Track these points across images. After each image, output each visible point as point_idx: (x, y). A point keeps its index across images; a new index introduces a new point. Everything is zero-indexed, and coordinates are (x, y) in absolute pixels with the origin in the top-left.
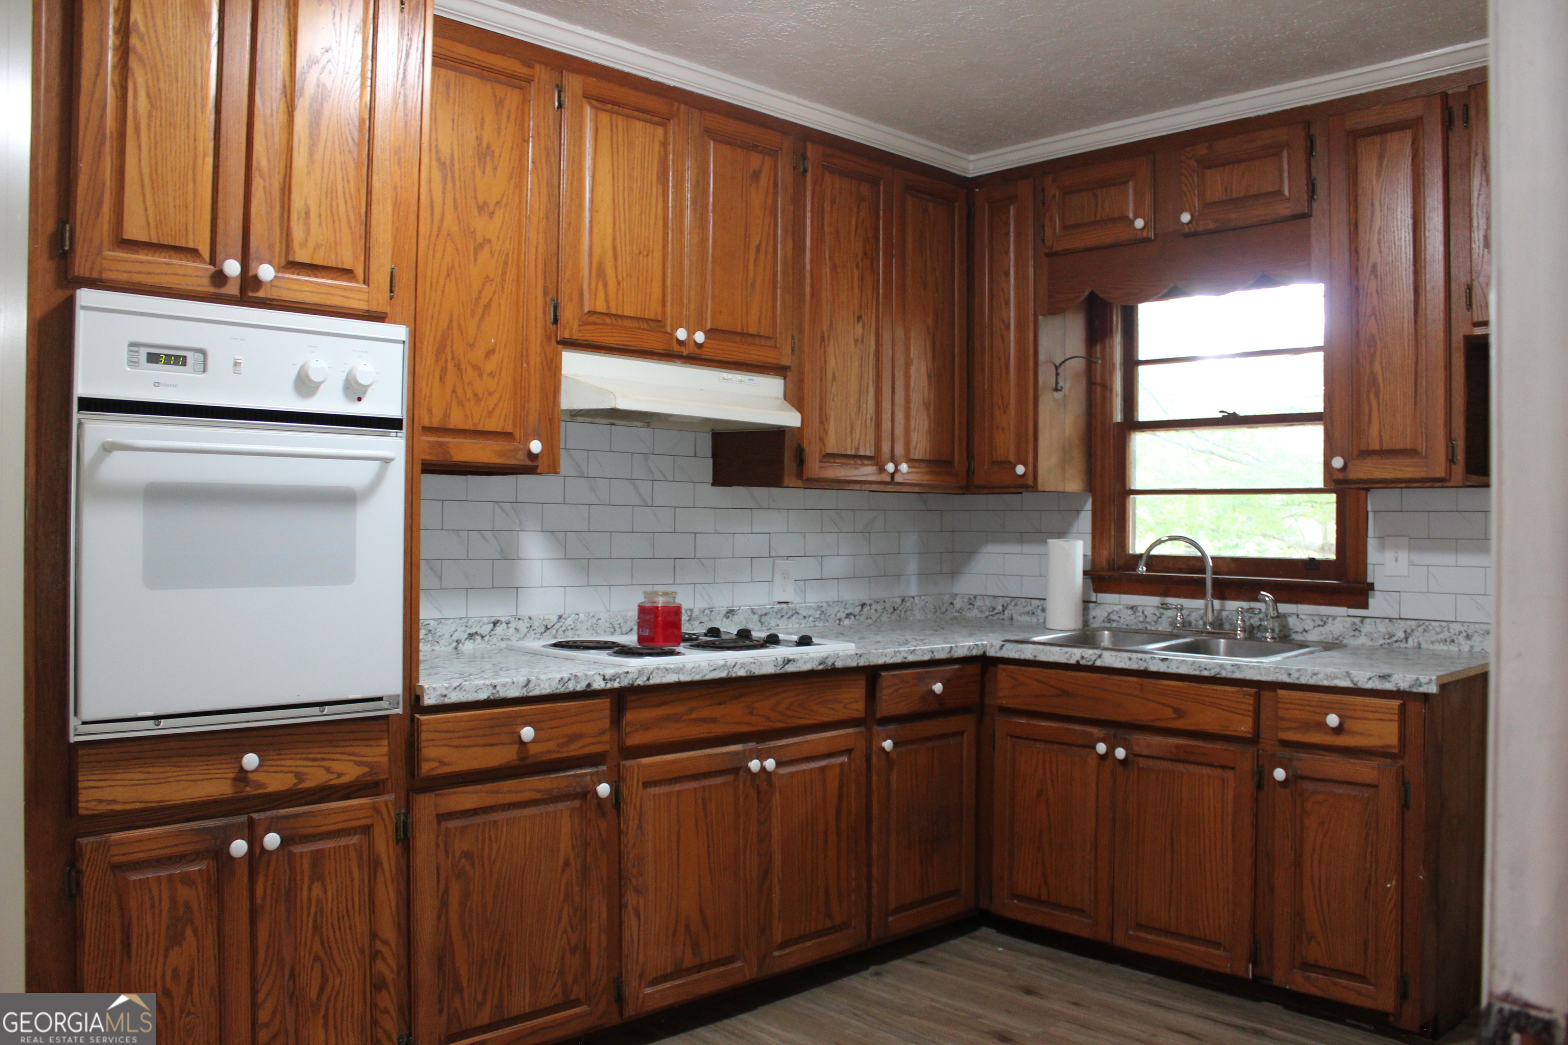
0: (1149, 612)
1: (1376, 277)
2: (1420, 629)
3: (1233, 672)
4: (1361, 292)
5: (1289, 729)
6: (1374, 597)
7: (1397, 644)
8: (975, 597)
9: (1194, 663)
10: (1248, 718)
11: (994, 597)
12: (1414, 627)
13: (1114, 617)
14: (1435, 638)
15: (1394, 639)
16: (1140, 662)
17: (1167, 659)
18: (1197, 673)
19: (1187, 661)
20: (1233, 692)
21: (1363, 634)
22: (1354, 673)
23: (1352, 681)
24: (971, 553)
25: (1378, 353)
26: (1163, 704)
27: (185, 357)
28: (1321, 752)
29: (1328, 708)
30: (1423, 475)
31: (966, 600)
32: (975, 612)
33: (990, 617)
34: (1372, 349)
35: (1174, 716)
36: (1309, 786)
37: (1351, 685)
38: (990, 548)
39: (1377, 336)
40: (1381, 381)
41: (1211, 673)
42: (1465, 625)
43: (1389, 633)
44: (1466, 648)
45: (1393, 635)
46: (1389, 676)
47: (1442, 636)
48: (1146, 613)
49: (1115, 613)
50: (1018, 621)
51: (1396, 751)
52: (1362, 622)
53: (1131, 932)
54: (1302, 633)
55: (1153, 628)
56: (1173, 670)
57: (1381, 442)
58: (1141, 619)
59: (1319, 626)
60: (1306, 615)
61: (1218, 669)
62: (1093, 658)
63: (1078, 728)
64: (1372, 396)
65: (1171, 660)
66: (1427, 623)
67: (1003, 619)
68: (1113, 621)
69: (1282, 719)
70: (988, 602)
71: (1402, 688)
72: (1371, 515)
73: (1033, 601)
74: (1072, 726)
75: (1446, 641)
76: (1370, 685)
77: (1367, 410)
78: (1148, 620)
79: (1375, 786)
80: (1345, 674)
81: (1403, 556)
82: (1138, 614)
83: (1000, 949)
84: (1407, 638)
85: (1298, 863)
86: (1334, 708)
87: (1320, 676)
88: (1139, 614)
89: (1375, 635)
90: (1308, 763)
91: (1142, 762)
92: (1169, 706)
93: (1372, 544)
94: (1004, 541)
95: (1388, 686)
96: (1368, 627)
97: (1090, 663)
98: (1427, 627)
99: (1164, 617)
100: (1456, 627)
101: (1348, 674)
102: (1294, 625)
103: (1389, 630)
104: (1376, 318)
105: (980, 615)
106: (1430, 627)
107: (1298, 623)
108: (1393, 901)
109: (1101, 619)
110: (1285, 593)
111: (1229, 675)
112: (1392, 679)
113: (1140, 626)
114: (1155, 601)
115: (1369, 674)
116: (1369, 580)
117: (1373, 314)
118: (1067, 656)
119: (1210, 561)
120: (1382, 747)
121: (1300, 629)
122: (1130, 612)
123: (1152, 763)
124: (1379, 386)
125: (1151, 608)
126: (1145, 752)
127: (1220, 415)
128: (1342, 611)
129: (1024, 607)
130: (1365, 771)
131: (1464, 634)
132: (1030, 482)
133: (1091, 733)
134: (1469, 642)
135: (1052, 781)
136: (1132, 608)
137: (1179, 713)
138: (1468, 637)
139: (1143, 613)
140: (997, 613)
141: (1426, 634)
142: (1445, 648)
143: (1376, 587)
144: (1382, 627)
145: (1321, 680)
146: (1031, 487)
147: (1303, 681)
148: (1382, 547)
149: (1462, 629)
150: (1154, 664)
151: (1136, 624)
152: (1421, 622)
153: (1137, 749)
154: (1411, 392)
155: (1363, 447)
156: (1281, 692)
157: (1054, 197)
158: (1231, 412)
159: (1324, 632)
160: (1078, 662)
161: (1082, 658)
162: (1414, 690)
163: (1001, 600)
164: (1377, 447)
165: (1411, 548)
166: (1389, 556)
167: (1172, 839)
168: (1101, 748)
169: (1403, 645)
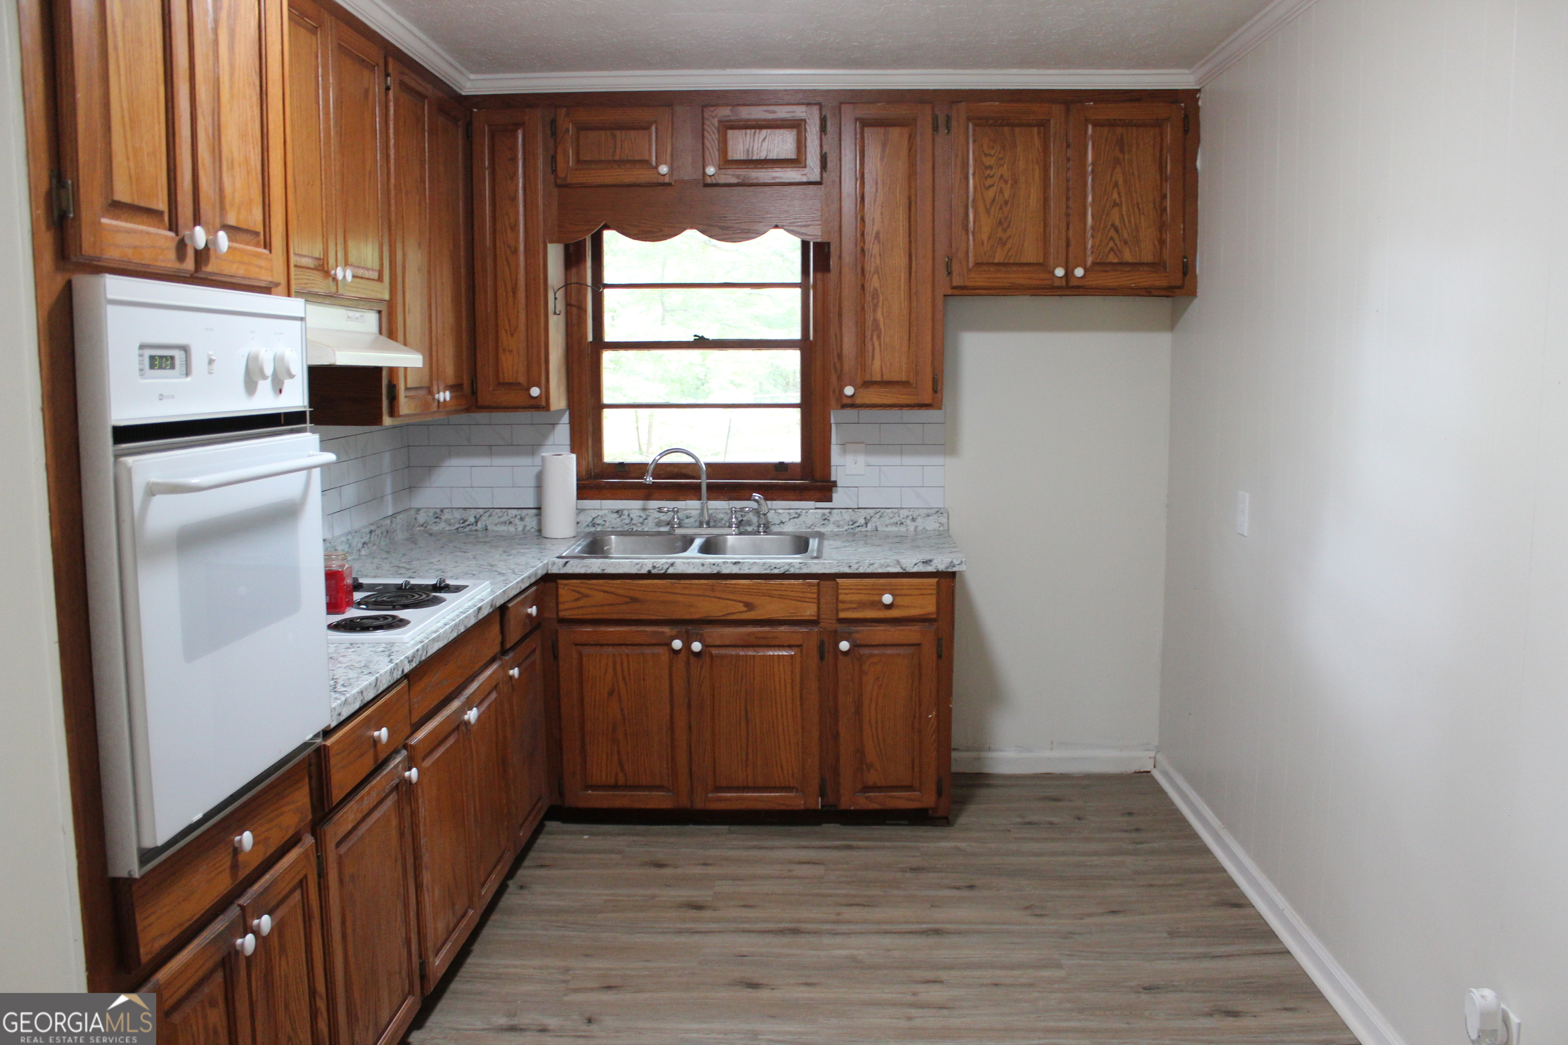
0: (635, 514)
1: (879, 242)
2: (878, 516)
3: (800, 568)
4: (867, 254)
5: (848, 609)
6: (836, 492)
7: (859, 529)
8: (442, 511)
9: (764, 564)
10: (811, 605)
11: (465, 509)
12: (872, 515)
13: (598, 521)
14: (888, 522)
15: (857, 524)
16: (713, 567)
17: (739, 563)
18: (768, 572)
19: (759, 563)
20: (798, 585)
21: (831, 522)
22: (903, 561)
23: (902, 568)
24: (431, 468)
25: (880, 304)
26: (735, 601)
27: (172, 358)
28: (873, 624)
29: (883, 590)
30: (916, 402)
31: (431, 514)
32: (442, 525)
33: (461, 530)
34: (876, 301)
35: (745, 609)
36: (867, 651)
37: (901, 571)
38: (454, 462)
39: (879, 290)
40: (882, 327)
41: (782, 571)
42: (911, 510)
43: (852, 521)
44: (912, 528)
45: (856, 522)
46: (931, 561)
47: (894, 520)
48: (632, 516)
49: (599, 517)
50: (493, 531)
51: (934, 616)
52: (830, 513)
53: (710, 795)
54: (779, 524)
55: (639, 529)
56: (746, 571)
57: (882, 375)
58: (627, 521)
59: (794, 518)
60: (783, 509)
61: (787, 567)
62: (665, 567)
63: (649, 629)
64: (875, 338)
65: (743, 563)
66: (883, 511)
67: (476, 530)
68: (599, 525)
69: (843, 602)
70: (458, 515)
71: (940, 570)
72: (833, 427)
73: (510, 511)
74: (642, 628)
75: (897, 523)
76: (915, 570)
77: (871, 348)
78: (633, 522)
79: (918, 645)
80: (895, 562)
81: (861, 459)
82: (623, 517)
83: (586, 837)
84: (866, 524)
85: (858, 712)
86: (886, 589)
87: (876, 566)
88: (625, 517)
89: (841, 523)
90: (864, 633)
91: (715, 651)
92: (740, 602)
93: (835, 450)
94: (468, 454)
95: (930, 569)
96: (836, 516)
97: (663, 572)
98: (883, 513)
99: (650, 519)
100: (904, 513)
101: (898, 562)
102: (772, 518)
103: (853, 518)
104: (878, 275)
105: (448, 528)
106: (885, 514)
107: (776, 517)
108: (934, 727)
109: (586, 525)
110: (771, 493)
111: (797, 571)
112: (933, 563)
113: (626, 528)
114: (638, 504)
115: (915, 561)
116: (833, 479)
117: (876, 272)
118: (638, 567)
119: (704, 466)
120: (924, 615)
121: (777, 522)
122: (615, 515)
123: (723, 651)
124: (880, 330)
125: (636, 511)
126: (718, 643)
127: (692, 339)
128: (811, 504)
129: (500, 517)
130: (911, 634)
131: (911, 517)
132: (543, 403)
133: (663, 633)
134: (914, 524)
135: (624, 679)
136: (617, 512)
137: (749, 606)
138: (913, 520)
139: (629, 515)
140: (469, 525)
141: (882, 519)
142: (896, 529)
143: (839, 484)
144: (847, 515)
145: (876, 569)
146: (543, 408)
147: (861, 570)
148: (844, 452)
149: (909, 514)
150: (726, 568)
151: (622, 527)
152: (878, 510)
153: (709, 641)
154: (906, 337)
155: (868, 378)
156: (839, 580)
157: (568, 130)
158: (700, 335)
159: (798, 523)
160: (649, 572)
161: (654, 567)
162: (950, 570)
163: (473, 512)
164: (879, 379)
165: (868, 453)
166: (849, 460)
167: (746, 710)
168: (677, 644)
169: (864, 529)
